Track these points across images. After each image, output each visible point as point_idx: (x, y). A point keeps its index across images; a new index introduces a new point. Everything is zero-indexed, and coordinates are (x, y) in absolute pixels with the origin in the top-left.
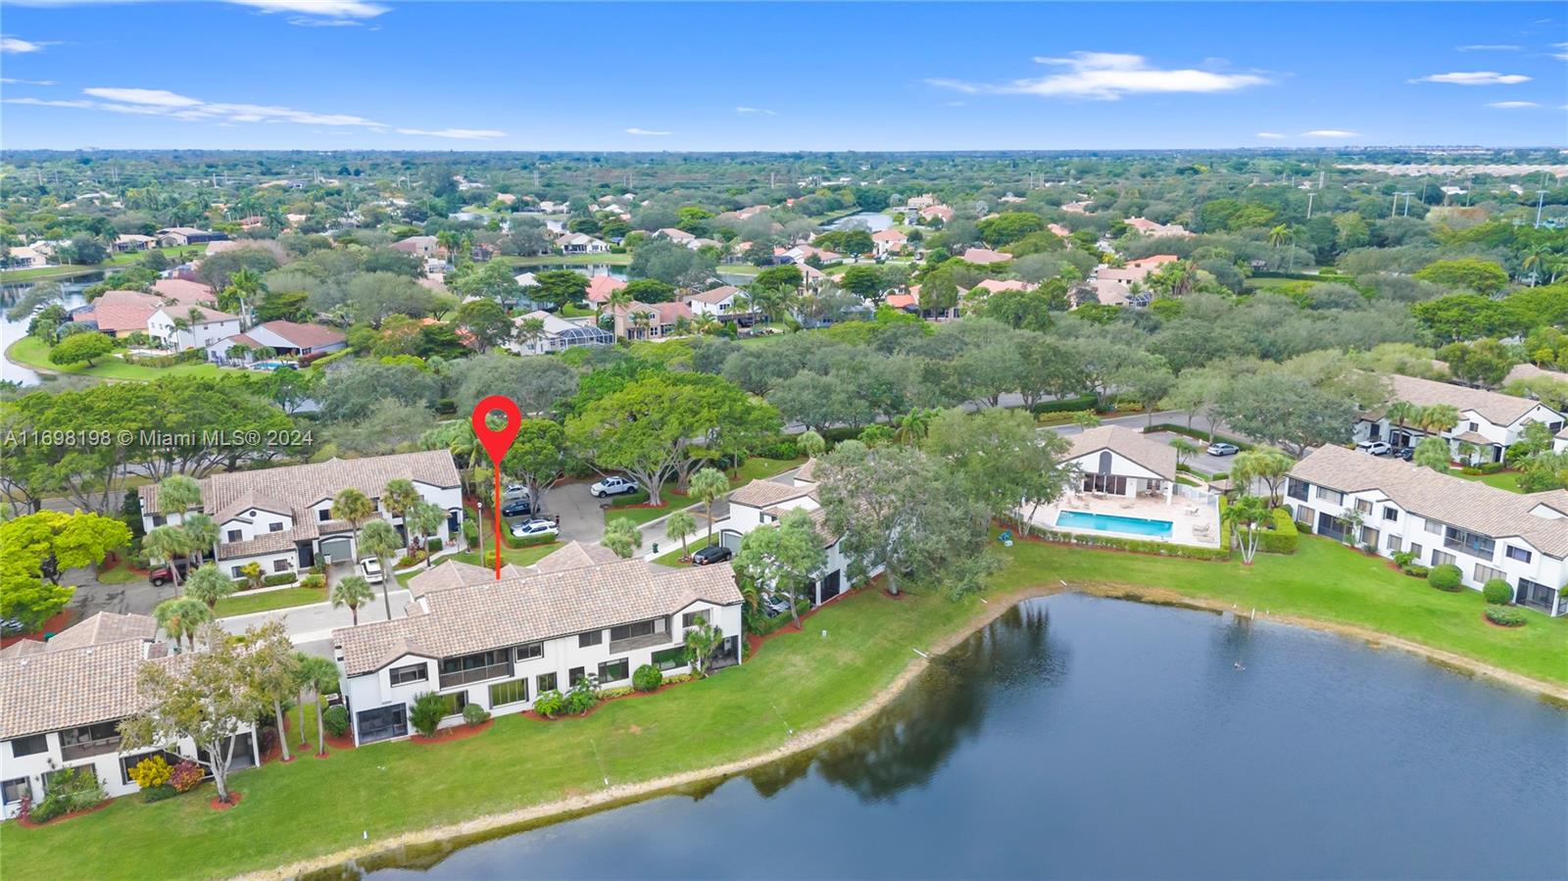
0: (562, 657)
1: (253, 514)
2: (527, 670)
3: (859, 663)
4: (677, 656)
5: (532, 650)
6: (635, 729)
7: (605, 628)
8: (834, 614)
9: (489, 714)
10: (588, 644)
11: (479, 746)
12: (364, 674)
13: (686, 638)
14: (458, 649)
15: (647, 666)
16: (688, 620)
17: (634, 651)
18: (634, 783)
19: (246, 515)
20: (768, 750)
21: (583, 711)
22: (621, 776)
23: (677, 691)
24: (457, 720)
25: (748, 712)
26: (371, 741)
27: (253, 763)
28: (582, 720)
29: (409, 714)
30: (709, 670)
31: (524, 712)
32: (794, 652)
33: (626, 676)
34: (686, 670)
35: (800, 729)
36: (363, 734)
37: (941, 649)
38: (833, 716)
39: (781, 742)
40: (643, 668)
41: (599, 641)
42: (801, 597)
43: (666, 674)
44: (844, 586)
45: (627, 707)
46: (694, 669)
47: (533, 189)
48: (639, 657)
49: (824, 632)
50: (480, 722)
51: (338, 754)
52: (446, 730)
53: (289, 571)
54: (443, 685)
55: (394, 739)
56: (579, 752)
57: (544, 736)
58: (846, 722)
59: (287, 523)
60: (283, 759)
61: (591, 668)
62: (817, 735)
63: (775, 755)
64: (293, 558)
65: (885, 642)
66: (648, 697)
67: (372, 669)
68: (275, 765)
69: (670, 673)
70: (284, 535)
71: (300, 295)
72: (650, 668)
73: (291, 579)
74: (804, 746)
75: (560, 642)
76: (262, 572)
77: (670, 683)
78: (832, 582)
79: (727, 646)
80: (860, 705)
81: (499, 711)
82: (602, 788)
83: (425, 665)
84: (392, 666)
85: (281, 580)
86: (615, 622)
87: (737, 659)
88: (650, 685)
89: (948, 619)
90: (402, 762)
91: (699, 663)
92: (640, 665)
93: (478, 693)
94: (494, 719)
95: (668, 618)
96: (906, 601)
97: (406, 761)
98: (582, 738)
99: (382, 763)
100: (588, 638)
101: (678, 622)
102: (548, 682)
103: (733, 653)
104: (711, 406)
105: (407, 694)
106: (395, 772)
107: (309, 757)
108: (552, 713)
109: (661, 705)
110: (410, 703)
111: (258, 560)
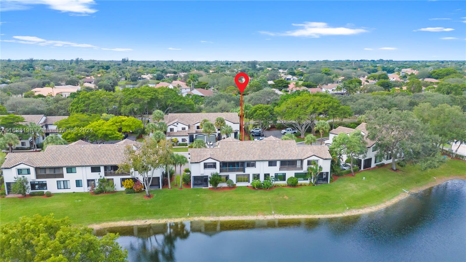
0: (262, 169)
1: (177, 124)
2: (249, 171)
3: (379, 190)
4: (304, 176)
5: (251, 164)
6: (285, 197)
7: (278, 160)
8: (369, 173)
9: (235, 185)
10: (272, 166)
11: (231, 194)
12: (196, 163)
13: (308, 170)
14: (227, 159)
15: (293, 177)
16: (309, 163)
17: (288, 171)
18: (284, 215)
19: (176, 124)
20: (338, 213)
21: (267, 189)
22: (279, 212)
23: (303, 188)
24: (225, 185)
25: (331, 199)
26: (197, 187)
27: (160, 188)
28: (267, 191)
29: (209, 179)
30: (316, 183)
31: (247, 186)
32: (351, 182)
33: (285, 180)
34: (307, 182)
35: (351, 208)
36: (195, 184)
37: (415, 191)
38: (366, 206)
39: (343, 211)
40: (291, 178)
41: (276, 165)
42: (355, 166)
43: (300, 182)
44: (373, 165)
45: (284, 190)
46: (311, 182)
47: (278, 67)
48: (290, 174)
49: (364, 178)
50: (232, 187)
51: (185, 189)
52: (220, 188)
53: (186, 142)
54: (221, 171)
55: (204, 188)
56: (264, 201)
57: (253, 194)
58: (371, 209)
59: (187, 128)
60: (169, 188)
61: (272, 174)
62: (358, 211)
63: (340, 215)
64: (187, 139)
65: (390, 185)
66: (292, 188)
67: (198, 161)
68: (166, 189)
69: (301, 182)
70: (185, 131)
71: (206, 82)
72: (294, 178)
73: (186, 145)
74: (353, 214)
75: (262, 163)
76: (178, 141)
77: (301, 185)
78: (368, 162)
79: (324, 176)
80: (378, 204)
81: (239, 184)
82: (271, 214)
83: (215, 163)
84: (205, 162)
85: (183, 145)
86: (282, 159)
87: (327, 181)
88: (293, 184)
89: (418, 182)
90: (205, 194)
91: (312, 180)
92: (290, 177)
93: (233, 176)
94: (237, 187)
95: (302, 161)
96: (399, 173)
97: (206, 194)
98: (266, 197)
99: (198, 194)
100: (272, 163)
101: (305, 162)
102: (257, 177)
103: (326, 179)
104: (325, 103)
105: (209, 173)
106: (202, 197)
107: (177, 189)
108: (257, 187)
109: (296, 191)
110: (210, 175)
111: (178, 138)
